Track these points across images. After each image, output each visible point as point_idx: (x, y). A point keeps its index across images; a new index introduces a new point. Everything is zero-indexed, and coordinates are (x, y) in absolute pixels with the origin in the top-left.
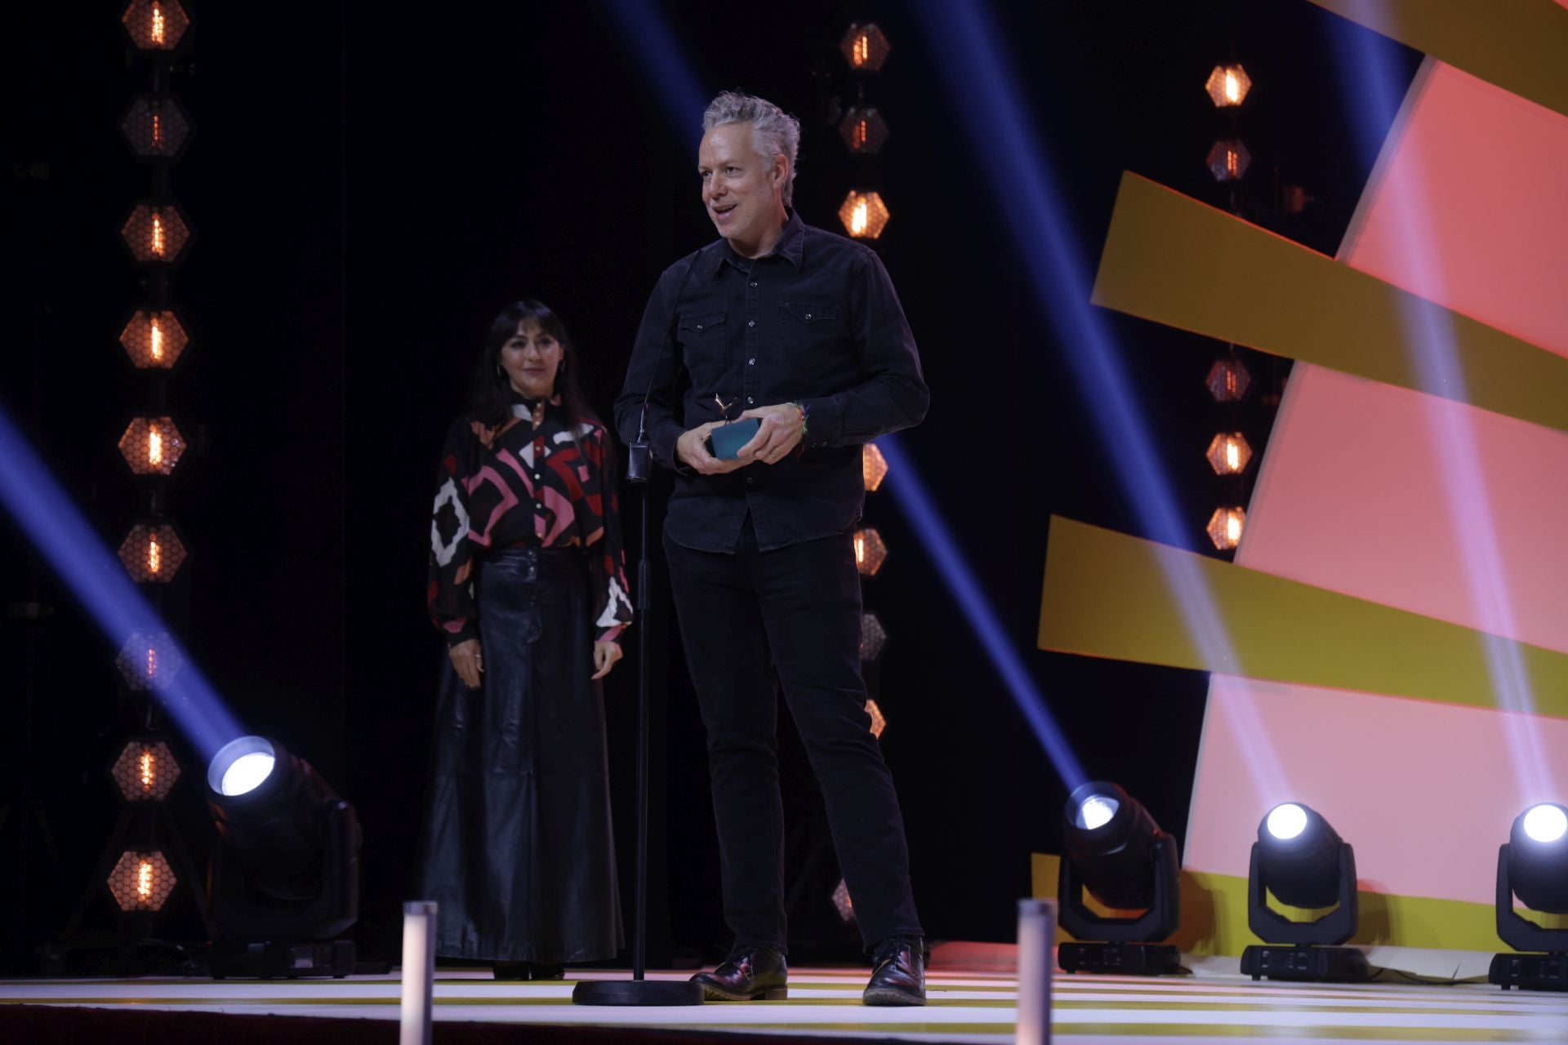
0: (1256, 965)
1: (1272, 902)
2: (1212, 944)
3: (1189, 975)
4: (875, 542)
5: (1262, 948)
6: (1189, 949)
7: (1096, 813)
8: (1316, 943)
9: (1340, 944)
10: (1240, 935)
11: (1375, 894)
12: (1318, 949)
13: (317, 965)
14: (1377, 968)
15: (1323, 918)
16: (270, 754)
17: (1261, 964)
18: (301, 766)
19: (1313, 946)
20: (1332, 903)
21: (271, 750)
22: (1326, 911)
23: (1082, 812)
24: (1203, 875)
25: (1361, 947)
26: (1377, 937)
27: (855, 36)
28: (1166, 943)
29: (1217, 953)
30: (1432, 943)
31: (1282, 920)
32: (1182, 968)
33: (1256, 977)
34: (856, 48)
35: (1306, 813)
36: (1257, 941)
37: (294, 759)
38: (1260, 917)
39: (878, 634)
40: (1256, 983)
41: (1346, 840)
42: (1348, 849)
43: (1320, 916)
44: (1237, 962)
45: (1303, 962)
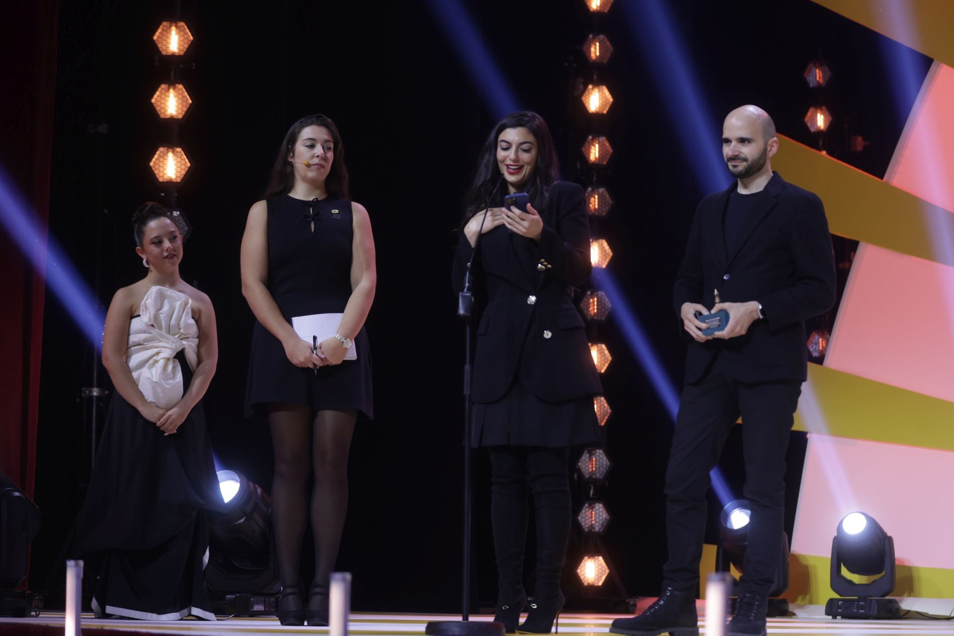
0: (834, 610)
1: (845, 572)
2: (808, 597)
3: (794, 616)
4: (604, 352)
5: (839, 600)
6: (794, 600)
7: (739, 519)
8: (871, 596)
9: (885, 596)
10: (825, 592)
11: (905, 566)
12: (871, 600)
13: (267, 609)
14: (905, 610)
15: (875, 581)
16: (237, 481)
17: (838, 609)
18: (256, 489)
19: (869, 598)
20: (880, 572)
21: (238, 479)
22: (877, 577)
23: (730, 519)
24: (803, 556)
25: (896, 598)
26: (906, 592)
27: (593, 42)
28: (781, 597)
29: (811, 603)
30: (938, 595)
31: (850, 582)
32: (790, 612)
33: (834, 617)
34: (593, 49)
35: (867, 519)
36: (836, 596)
37: (251, 484)
38: (837, 582)
39: (605, 409)
40: (834, 621)
41: (889, 534)
42: (889, 540)
43: (872, 581)
44: (823, 608)
45: (862, 608)
